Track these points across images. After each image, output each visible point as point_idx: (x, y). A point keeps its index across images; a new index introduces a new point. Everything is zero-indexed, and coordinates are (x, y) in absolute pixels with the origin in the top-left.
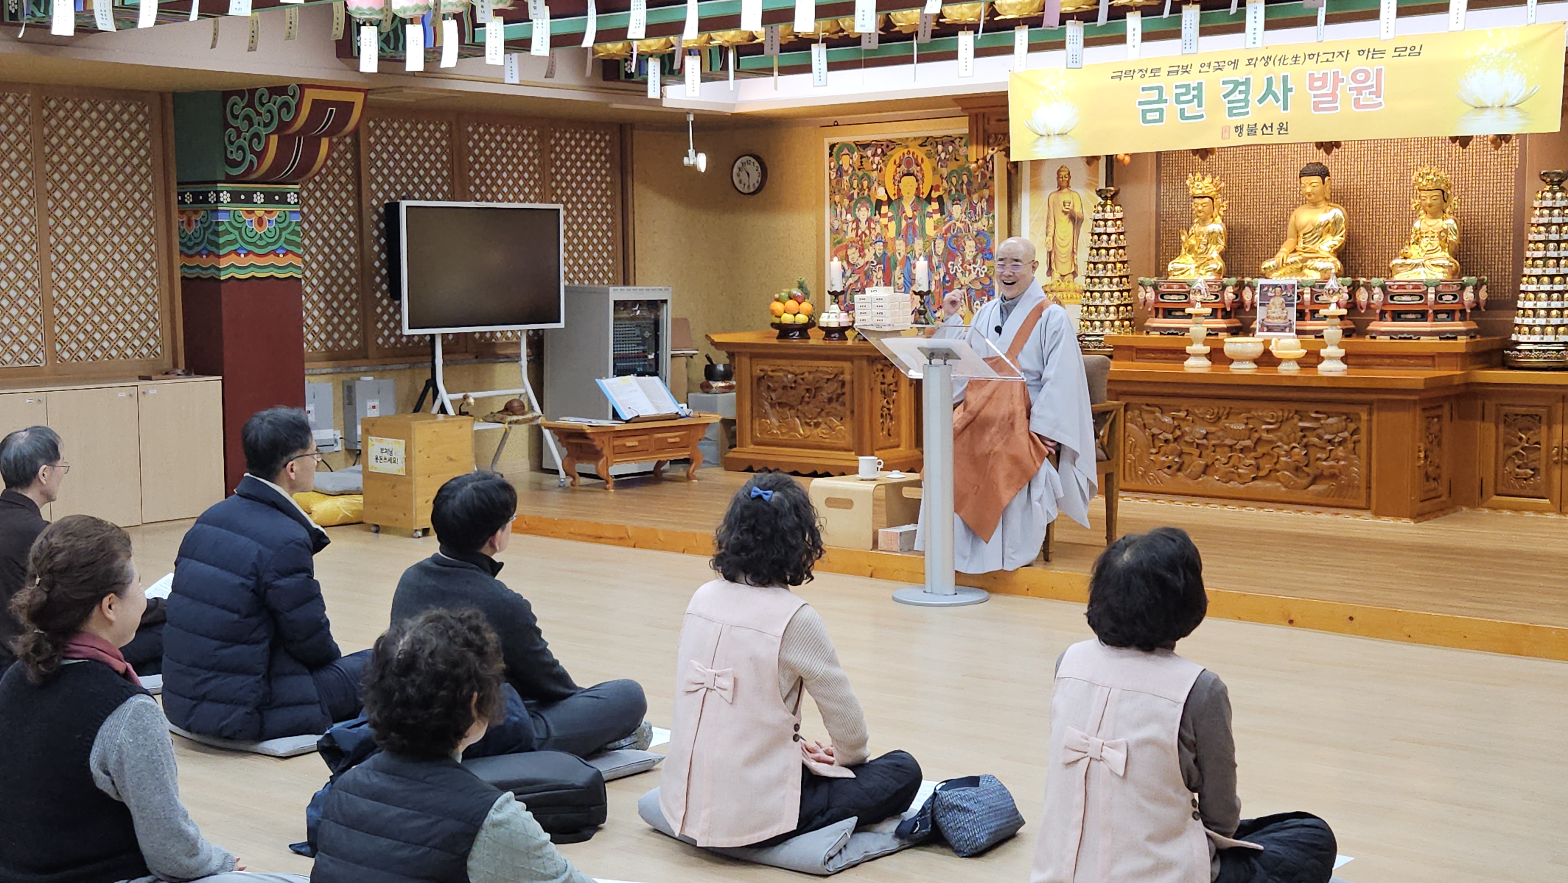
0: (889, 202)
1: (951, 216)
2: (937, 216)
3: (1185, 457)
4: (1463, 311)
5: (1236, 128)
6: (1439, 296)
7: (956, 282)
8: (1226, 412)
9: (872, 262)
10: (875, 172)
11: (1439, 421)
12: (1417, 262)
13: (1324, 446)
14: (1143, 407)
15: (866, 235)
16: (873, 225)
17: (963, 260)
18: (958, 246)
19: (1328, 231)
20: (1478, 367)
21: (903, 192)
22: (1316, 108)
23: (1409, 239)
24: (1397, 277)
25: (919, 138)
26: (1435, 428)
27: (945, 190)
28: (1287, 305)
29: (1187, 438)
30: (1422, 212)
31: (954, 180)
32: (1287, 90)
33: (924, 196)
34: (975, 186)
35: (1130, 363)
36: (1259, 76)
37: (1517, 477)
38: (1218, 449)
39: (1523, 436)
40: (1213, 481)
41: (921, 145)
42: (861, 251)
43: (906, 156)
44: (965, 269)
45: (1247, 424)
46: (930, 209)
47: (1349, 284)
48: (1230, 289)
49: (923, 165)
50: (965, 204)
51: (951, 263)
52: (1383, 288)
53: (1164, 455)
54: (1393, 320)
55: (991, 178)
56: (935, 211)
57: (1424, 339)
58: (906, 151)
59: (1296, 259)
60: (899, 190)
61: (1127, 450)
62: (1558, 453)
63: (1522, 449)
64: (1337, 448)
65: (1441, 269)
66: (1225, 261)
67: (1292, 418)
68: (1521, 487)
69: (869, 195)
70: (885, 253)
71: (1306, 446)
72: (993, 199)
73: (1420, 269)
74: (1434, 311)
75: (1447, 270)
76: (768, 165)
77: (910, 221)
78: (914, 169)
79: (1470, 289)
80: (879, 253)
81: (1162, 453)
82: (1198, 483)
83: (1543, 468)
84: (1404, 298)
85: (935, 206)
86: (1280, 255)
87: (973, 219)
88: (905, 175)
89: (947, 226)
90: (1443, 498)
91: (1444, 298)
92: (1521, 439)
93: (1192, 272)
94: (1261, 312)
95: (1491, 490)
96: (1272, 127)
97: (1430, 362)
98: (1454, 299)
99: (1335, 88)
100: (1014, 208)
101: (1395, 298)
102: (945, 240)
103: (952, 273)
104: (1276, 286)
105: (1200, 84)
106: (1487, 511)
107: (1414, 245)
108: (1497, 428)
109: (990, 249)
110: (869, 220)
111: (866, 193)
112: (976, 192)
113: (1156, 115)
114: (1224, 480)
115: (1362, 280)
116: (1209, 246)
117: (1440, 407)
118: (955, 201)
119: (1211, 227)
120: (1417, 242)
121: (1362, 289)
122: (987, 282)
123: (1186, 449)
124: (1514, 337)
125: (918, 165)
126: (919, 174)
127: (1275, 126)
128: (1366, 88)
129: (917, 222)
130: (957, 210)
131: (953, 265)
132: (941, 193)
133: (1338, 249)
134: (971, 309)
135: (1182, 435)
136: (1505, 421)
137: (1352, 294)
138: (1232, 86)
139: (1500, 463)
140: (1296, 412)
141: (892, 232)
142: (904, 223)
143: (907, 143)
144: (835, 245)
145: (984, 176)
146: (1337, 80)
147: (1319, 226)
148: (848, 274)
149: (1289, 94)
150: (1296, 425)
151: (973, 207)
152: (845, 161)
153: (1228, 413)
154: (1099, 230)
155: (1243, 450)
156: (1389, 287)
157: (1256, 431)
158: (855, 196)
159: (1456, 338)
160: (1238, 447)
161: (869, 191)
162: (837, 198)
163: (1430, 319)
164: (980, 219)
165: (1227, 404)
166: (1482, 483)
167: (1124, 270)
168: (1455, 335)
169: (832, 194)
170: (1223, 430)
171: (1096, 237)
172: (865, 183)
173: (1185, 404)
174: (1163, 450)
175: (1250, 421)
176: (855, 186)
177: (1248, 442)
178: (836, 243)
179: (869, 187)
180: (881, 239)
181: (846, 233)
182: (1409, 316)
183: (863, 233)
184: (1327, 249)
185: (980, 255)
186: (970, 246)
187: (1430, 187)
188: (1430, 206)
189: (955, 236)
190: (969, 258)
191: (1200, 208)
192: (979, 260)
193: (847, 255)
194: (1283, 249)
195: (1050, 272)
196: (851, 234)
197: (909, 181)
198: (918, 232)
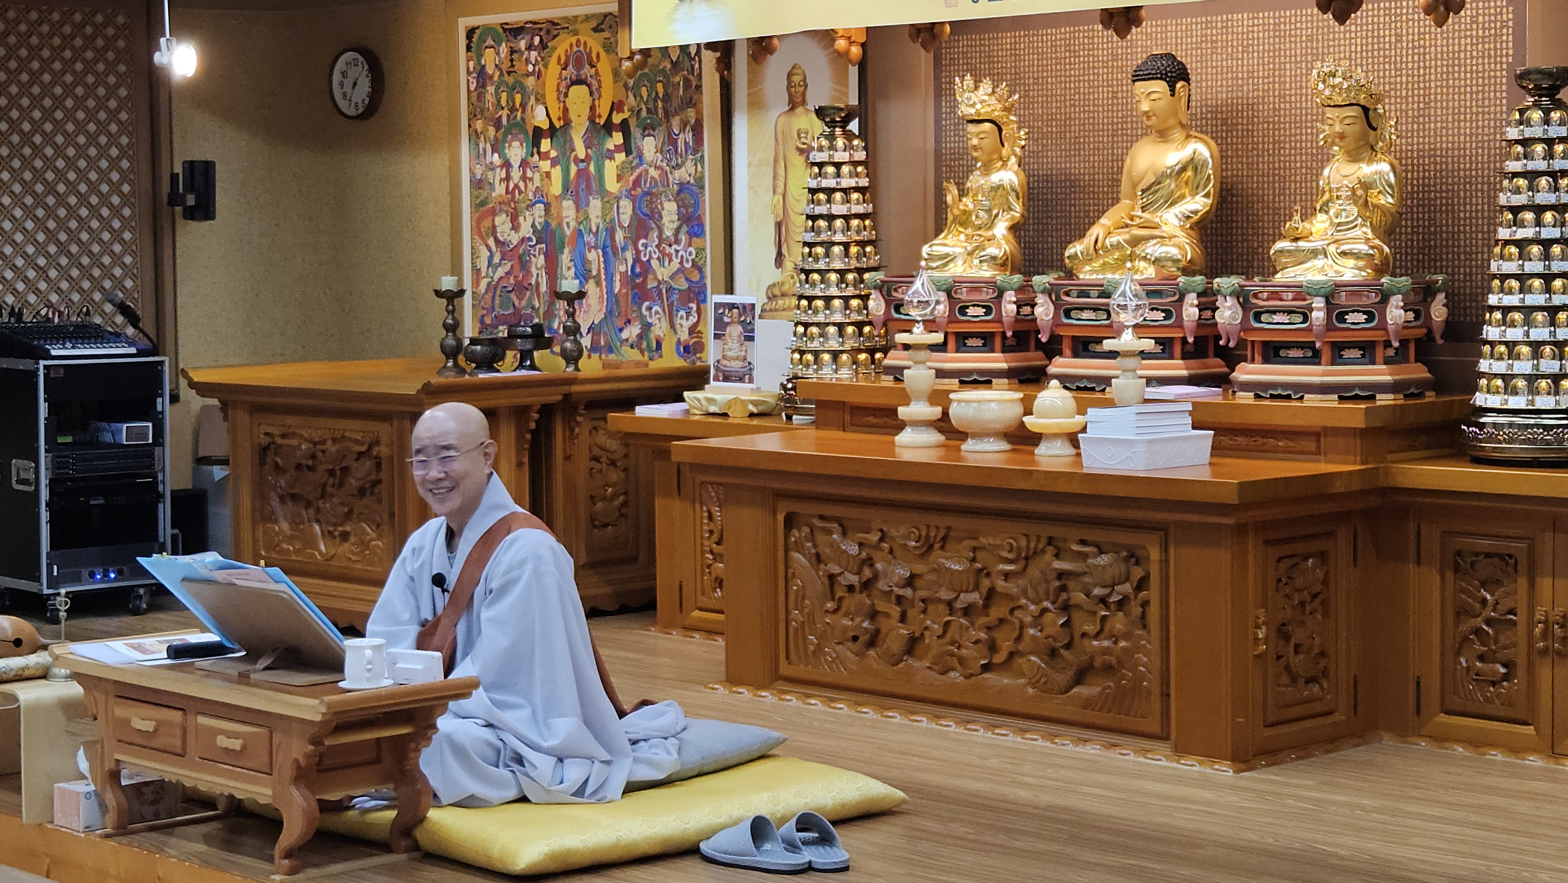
0: (552, 131)
1: (640, 156)
2: (621, 157)
3: (880, 620)
4: (1390, 344)
6: (1336, 313)
7: (650, 277)
8: (941, 534)
9: (530, 239)
10: (531, 78)
12: (1318, 245)
13: (1096, 608)
14: (816, 521)
15: (520, 192)
16: (529, 174)
17: (660, 237)
18: (652, 211)
19: (1184, 186)
20: (1416, 454)
21: (572, 115)
23: (1318, 201)
24: (1279, 278)
25: (593, 16)
27: (631, 110)
29: (882, 584)
30: (1334, 148)
31: (644, 92)
33: (602, 122)
34: (675, 103)
35: (840, 434)
37: (1481, 679)
38: (930, 607)
39: (1489, 597)
40: (924, 669)
41: (595, 30)
42: (514, 218)
43: (575, 49)
44: (663, 252)
45: (974, 560)
46: (610, 144)
47: (1200, 289)
48: (1010, 296)
49: (599, 66)
50: (661, 134)
51: (642, 241)
52: (1243, 297)
53: (846, 615)
54: (1265, 361)
55: (699, 87)
56: (618, 149)
57: (1311, 400)
58: (574, 40)
59: (1120, 238)
60: (566, 110)
61: (791, 605)
63: (1486, 622)
64: (1114, 614)
65: (1351, 262)
67: (1043, 551)
68: (1487, 700)
69: (523, 119)
70: (547, 222)
71: (1066, 608)
72: (702, 126)
73: (1319, 262)
74: (1331, 344)
75: (1361, 263)
77: (582, 165)
78: (587, 71)
79: (1396, 300)
80: (539, 221)
81: (844, 609)
82: (901, 671)
83: (1521, 663)
84: (1278, 318)
85: (618, 138)
86: (1096, 231)
88: (573, 83)
89: (636, 174)
90: (1338, 717)
91: (1351, 318)
92: (1484, 601)
95: (1436, 703)
97: (1311, 445)
98: (1369, 321)
101: (1264, 317)
102: (634, 200)
103: (644, 259)
106: (1427, 745)
107: (1322, 214)
108: (1443, 577)
109: (698, 217)
110: (524, 164)
111: (519, 114)
112: (676, 114)
114: (943, 667)
116: (994, 213)
117: (1330, 535)
118: (648, 129)
119: (996, 178)
120: (1325, 209)
122: (695, 277)
123: (880, 604)
124: (1481, 399)
125: (592, 66)
126: (594, 82)
129: (592, 168)
130: (649, 146)
131: (646, 246)
132: (626, 115)
133: (1198, 223)
134: (672, 325)
135: (874, 578)
136: (1459, 565)
140: (1050, 541)
141: (556, 188)
142: (573, 169)
143: (577, 26)
145: (687, 83)
148: (496, 260)
150: (1049, 564)
151: (672, 141)
152: (489, 59)
153: (944, 539)
154: (826, 183)
155: (967, 611)
156: (1256, 296)
157: (988, 575)
158: (504, 121)
159: (1372, 398)
160: (958, 605)
161: (523, 112)
162: (479, 125)
163: (1323, 360)
164: (683, 163)
165: (943, 521)
166: (1418, 683)
167: (869, 259)
168: (1368, 393)
169: (473, 116)
170: (935, 570)
171: (822, 196)
172: (518, 98)
173: (878, 518)
174: (845, 604)
175: (979, 555)
176: (504, 103)
177: (974, 597)
178: (479, 205)
179: (523, 106)
180: (542, 198)
181: (491, 185)
182: (1293, 353)
183: (516, 186)
184: (1176, 222)
185: (685, 228)
186: (670, 210)
187: (1339, 100)
188: (1342, 136)
189: (647, 194)
190: (668, 233)
191: (975, 141)
192: (683, 237)
193: (494, 227)
194: (1104, 221)
195: (779, 260)
196: (500, 189)
197: (579, 95)
198: (594, 185)
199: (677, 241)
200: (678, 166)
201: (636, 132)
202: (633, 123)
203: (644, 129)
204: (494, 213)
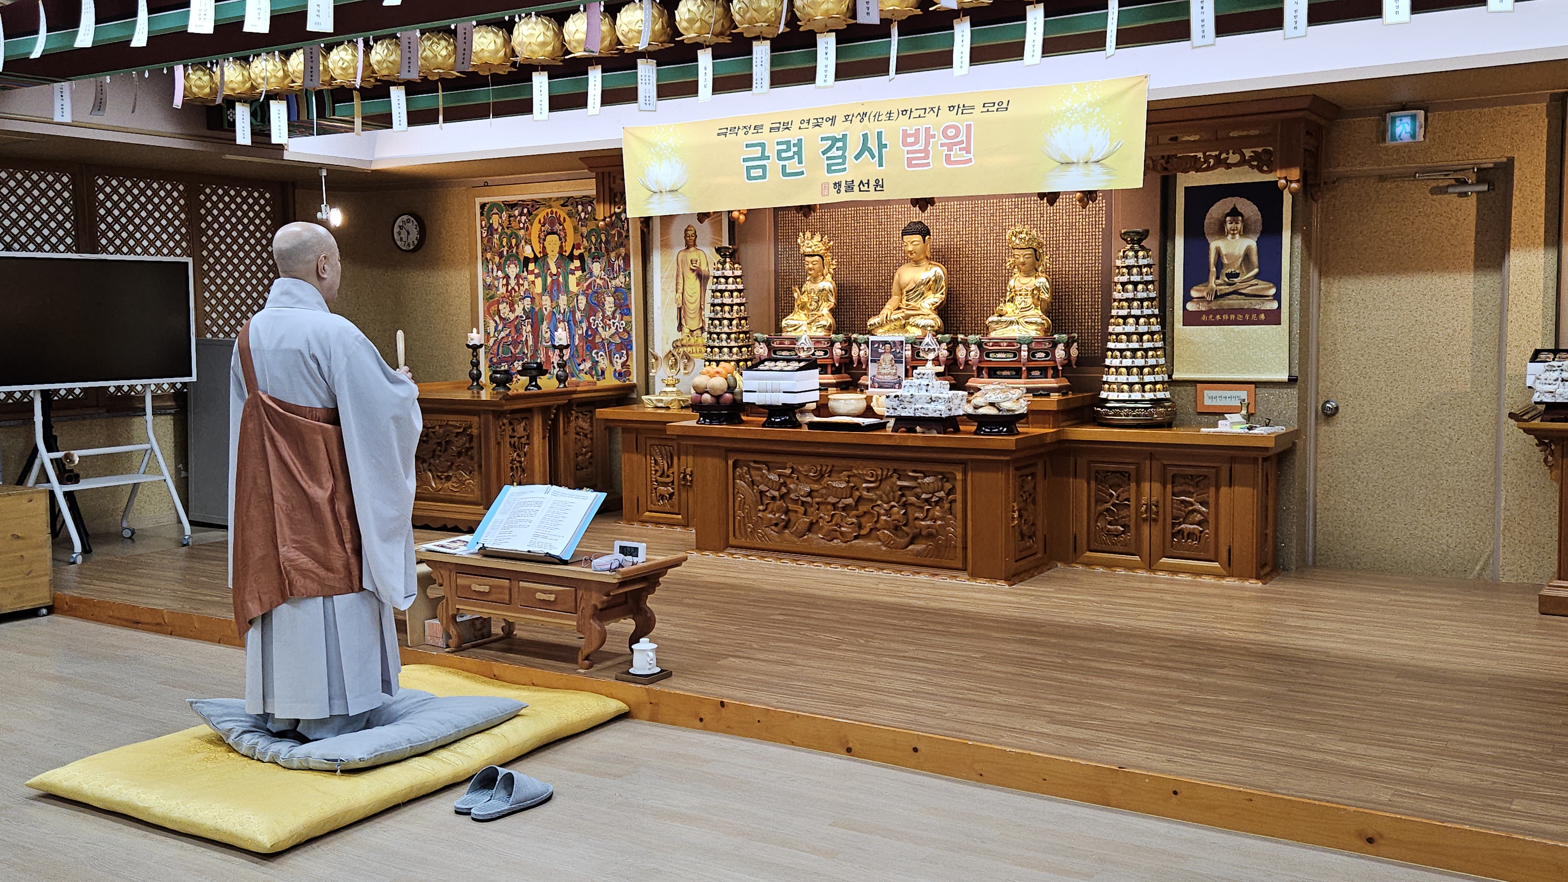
0: (536, 259)
1: (591, 273)
2: (579, 273)
3: (791, 514)
4: (1055, 368)
5: (835, 184)
6: (1032, 353)
8: (828, 470)
10: (522, 231)
11: (1032, 479)
12: (1012, 318)
13: (922, 505)
14: (752, 464)
15: (515, 291)
16: (521, 282)
17: (603, 315)
18: (598, 301)
19: (930, 289)
20: (1069, 423)
21: (548, 251)
22: (910, 165)
23: (1005, 296)
24: (993, 334)
25: (561, 198)
26: (1028, 487)
27: (586, 248)
28: (896, 362)
29: (792, 496)
30: (1016, 270)
31: (593, 239)
32: (881, 146)
33: (567, 254)
34: (613, 245)
36: (855, 132)
37: (1108, 533)
38: (822, 507)
39: (1113, 493)
40: (817, 539)
41: (562, 205)
42: (511, 306)
43: (550, 215)
45: (848, 482)
46: (572, 267)
47: (949, 341)
48: (839, 345)
49: (565, 225)
50: (604, 260)
51: (593, 318)
52: (980, 345)
53: (770, 513)
54: (990, 377)
55: (627, 237)
56: (577, 269)
58: (549, 211)
59: (900, 316)
60: (544, 248)
61: (736, 508)
62: (1146, 509)
63: (1113, 505)
64: (934, 507)
65: (1034, 327)
66: (835, 319)
67: (891, 477)
68: (1112, 543)
69: (517, 252)
71: (904, 505)
72: (629, 257)
73: (1014, 327)
74: (1027, 368)
75: (1039, 328)
76: (426, 222)
77: (555, 278)
78: (557, 228)
79: (1061, 346)
81: (768, 511)
82: (805, 540)
83: (1132, 524)
84: (999, 355)
85: (577, 263)
86: (885, 312)
87: (612, 276)
88: (549, 234)
89: (588, 282)
90: (1039, 556)
91: (1039, 355)
92: (1111, 495)
93: (804, 328)
94: (872, 369)
95: (1085, 547)
96: (868, 183)
98: (1046, 357)
99: (927, 143)
100: (648, 266)
101: (991, 355)
102: (587, 296)
103: (594, 327)
104: (886, 343)
105: (800, 140)
106: (1080, 567)
107: (1010, 303)
108: (1089, 484)
109: (627, 305)
110: (518, 277)
112: (613, 250)
113: (759, 172)
114: (828, 538)
115: (961, 337)
116: (820, 303)
117: (1034, 465)
118: (596, 258)
119: (821, 285)
120: (1012, 300)
121: (961, 346)
123: (791, 506)
124: (1103, 395)
125: (560, 224)
126: (561, 233)
127: (872, 183)
128: (956, 144)
129: (561, 279)
130: (596, 268)
131: (595, 320)
132: (582, 251)
133: (938, 307)
134: (611, 362)
135: (788, 493)
136: (1096, 477)
137: (952, 350)
138: (830, 142)
139: (1093, 517)
140: (895, 471)
141: (538, 289)
142: (549, 280)
143: (551, 203)
144: (488, 299)
145: (620, 235)
146: (929, 136)
147: (921, 284)
148: (500, 328)
149: (884, 150)
150: (895, 483)
151: (611, 265)
152: (495, 220)
153: (830, 471)
154: (720, 287)
155: (844, 509)
156: (986, 344)
157: (857, 489)
158: (505, 253)
159: (1048, 395)
160: (840, 505)
161: (517, 248)
162: (489, 256)
163: (1023, 376)
164: (618, 276)
165: (830, 462)
166: (1075, 537)
167: (743, 327)
168: (1047, 392)
169: (484, 251)
170: (825, 488)
171: (719, 294)
172: (514, 241)
173: (790, 461)
174: (770, 508)
175: (851, 479)
176: (504, 244)
177: (850, 501)
178: (489, 298)
179: (517, 246)
180: (528, 294)
181: (497, 288)
182: (1005, 373)
183: (513, 288)
184: (928, 307)
185: (619, 311)
186: (609, 302)
187: (1023, 246)
188: (1023, 264)
189: (596, 292)
190: (609, 313)
191: (811, 266)
192: (618, 316)
193: (499, 311)
194: (887, 306)
195: (680, 328)
196: (502, 290)
197: (553, 240)
198: (562, 288)
199: (614, 318)
200: (614, 278)
201: (588, 260)
202: (586, 255)
203: (593, 258)
204: (498, 303)
